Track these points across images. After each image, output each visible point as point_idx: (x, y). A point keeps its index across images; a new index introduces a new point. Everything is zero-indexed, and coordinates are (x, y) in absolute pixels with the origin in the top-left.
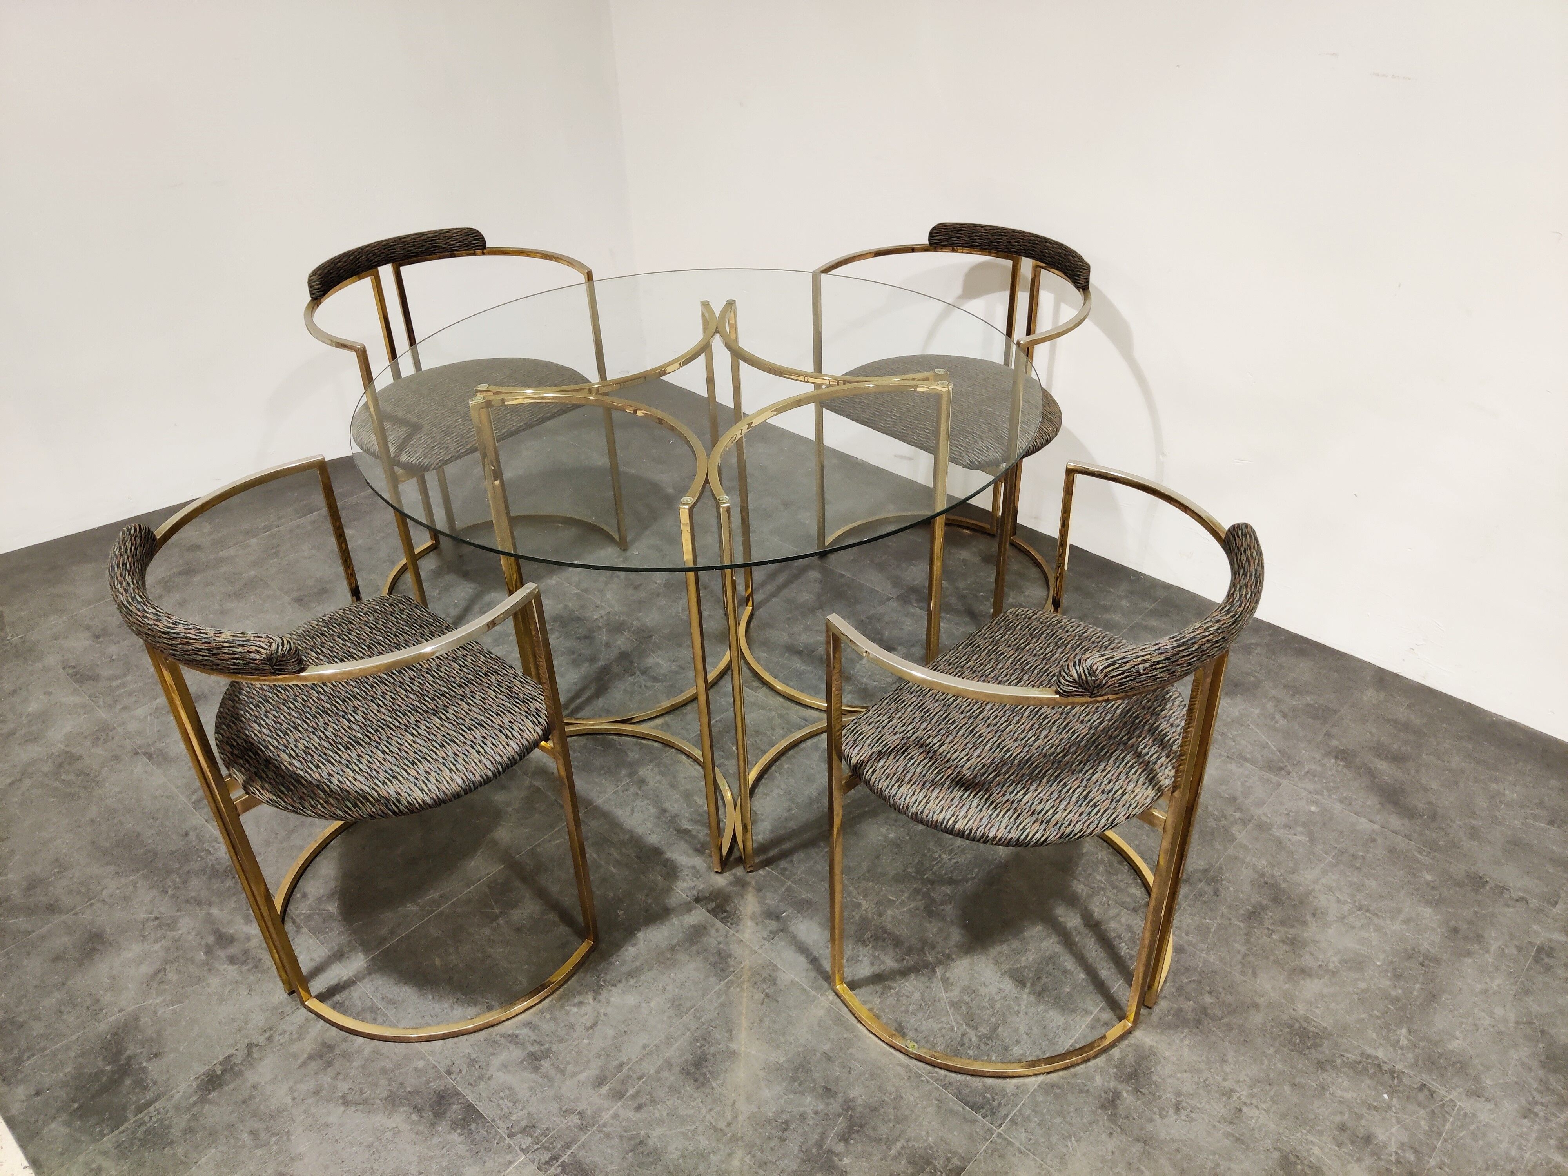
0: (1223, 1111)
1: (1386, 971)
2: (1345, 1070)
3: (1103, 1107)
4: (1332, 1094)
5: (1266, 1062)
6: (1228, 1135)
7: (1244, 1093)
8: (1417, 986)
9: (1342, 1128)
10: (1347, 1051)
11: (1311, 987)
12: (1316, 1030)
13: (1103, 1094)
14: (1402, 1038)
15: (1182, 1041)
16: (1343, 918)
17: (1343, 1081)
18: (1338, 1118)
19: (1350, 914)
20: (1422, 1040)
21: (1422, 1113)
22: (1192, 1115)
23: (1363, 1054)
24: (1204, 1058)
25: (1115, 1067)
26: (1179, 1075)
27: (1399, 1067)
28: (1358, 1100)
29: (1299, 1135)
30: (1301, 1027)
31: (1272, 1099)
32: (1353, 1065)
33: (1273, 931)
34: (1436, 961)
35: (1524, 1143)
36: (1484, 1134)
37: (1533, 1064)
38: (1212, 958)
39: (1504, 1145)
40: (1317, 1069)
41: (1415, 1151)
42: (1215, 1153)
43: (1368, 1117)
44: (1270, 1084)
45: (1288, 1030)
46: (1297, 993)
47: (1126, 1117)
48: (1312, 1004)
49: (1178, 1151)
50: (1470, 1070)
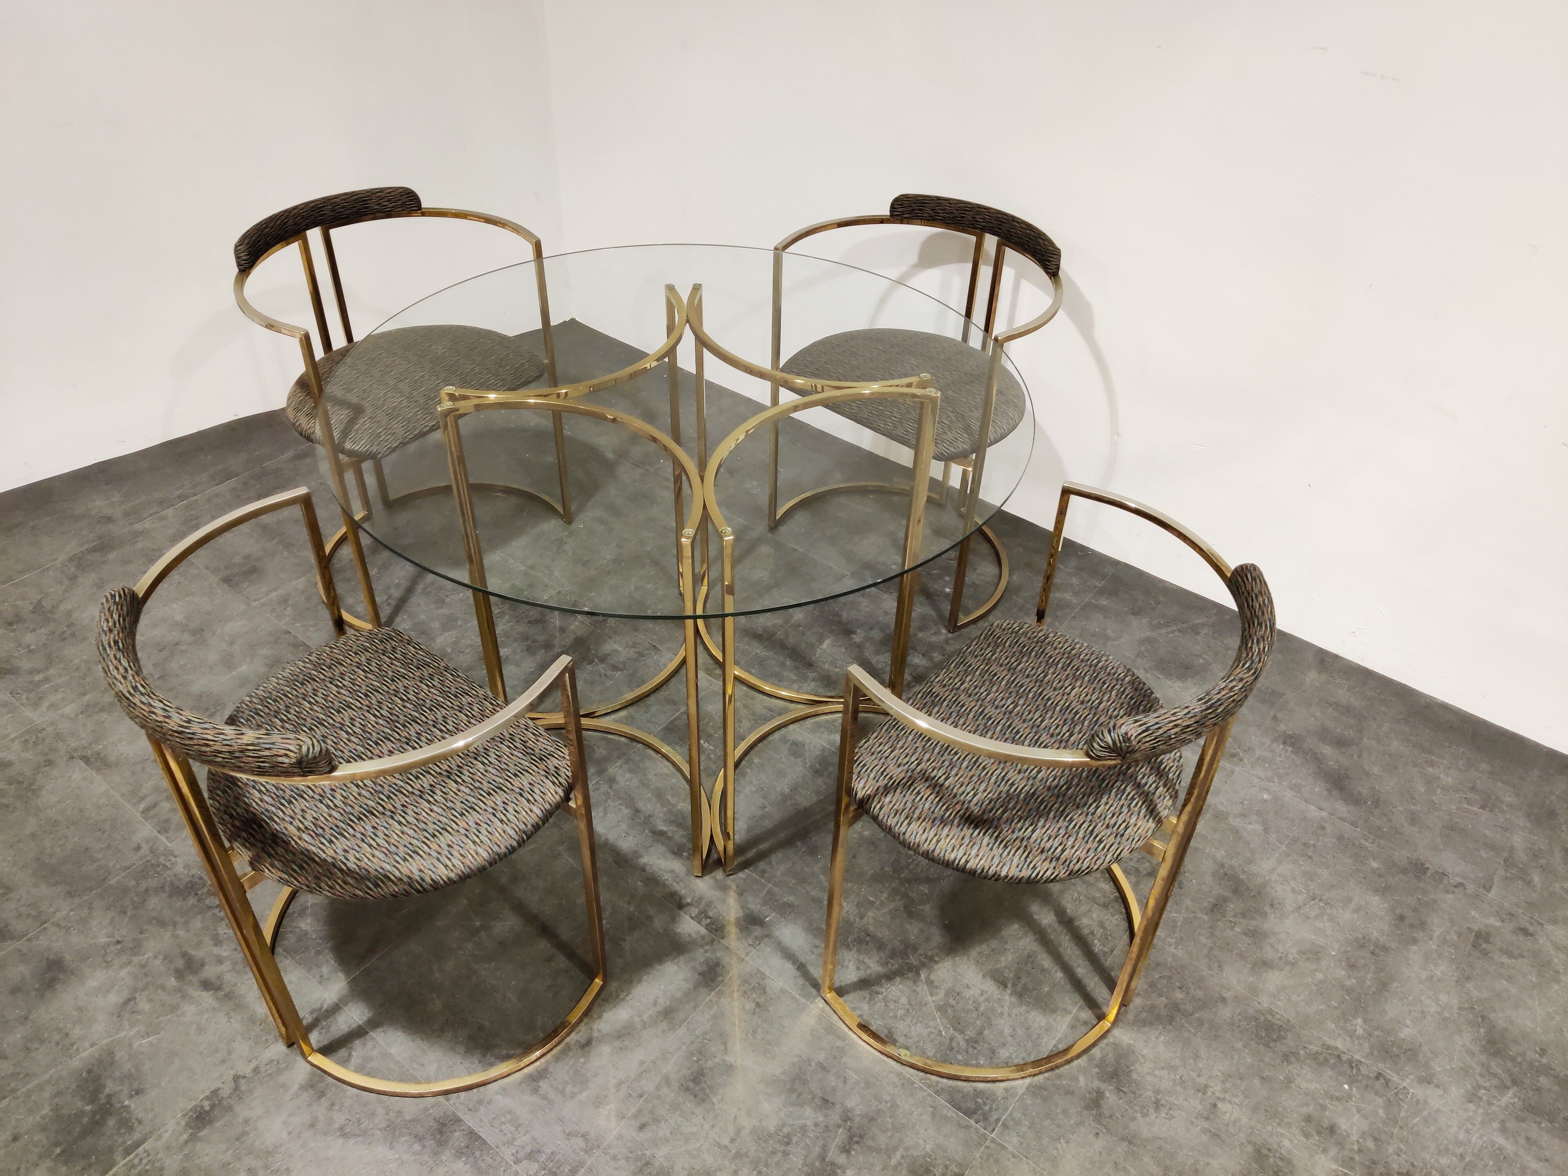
0: (1199, 1107)
1: (1341, 961)
2: (1308, 1062)
3: (1088, 1108)
4: (1298, 1086)
5: (1236, 1057)
6: (1205, 1131)
7: (1218, 1088)
8: (1370, 976)
9: (1308, 1119)
10: (1309, 1042)
11: (1273, 979)
12: (1280, 1023)
13: (1087, 1095)
14: (1358, 1028)
15: (1157, 1038)
16: (1299, 908)
17: (1307, 1072)
18: (1304, 1110)
19: (1305, 904)
20: (1376, 1029)
21: (1380, 1101)
22: (1171, 1112)
23: (1323, 1045)
24: (1178, 1054)
25: (1096, 1066)
26: (1157, 1072)
27: (1357, 1057)
28: (1321, 1091)
29: (1270, 1128)
30: (1266, 1020)
31: (1243, 1093)
32: (1315, 1056)
33: (1235, 924)
34: (1385, 949)
35: (1470, 1127)
36: (1435, 1120)
37: (1476, 1049)
38: (1180, 953)
39: (1454, 1130)
40: (1283, 1061)
41: (1375, 1140)
42: (1194, 1149)
43: (1331, 1107)
44: (1241, 1079)
45: (1254, 1023)
46: (1260, 986)
47: (1110, 1116)
48: (1275, 996)
49: (1160, 1148)
50: (1420, 1057)
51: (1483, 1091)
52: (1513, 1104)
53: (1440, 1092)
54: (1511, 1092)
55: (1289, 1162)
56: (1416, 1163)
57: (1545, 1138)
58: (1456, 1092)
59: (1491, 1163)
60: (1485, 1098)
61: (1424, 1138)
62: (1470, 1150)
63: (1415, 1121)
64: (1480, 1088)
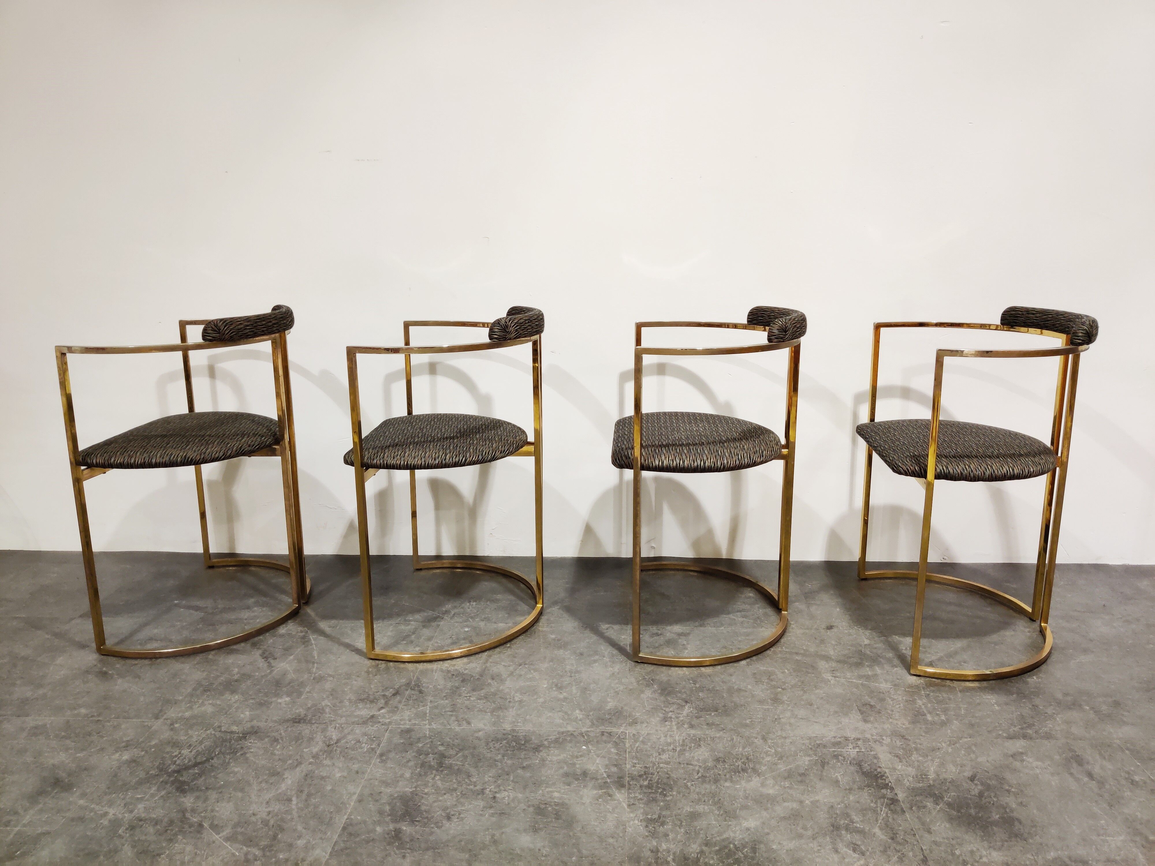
0: (482, 804)
1: (552, 688)
2: (552, 745)
3: (390, 843)
4: (551, 761)
5: (499, 764)
6: (492, 815)
7: (492, 787)
8: (574, 688)
9: (566, 775)
10: (549, 736)
11: (509, 714)
12: (524, 734)
13: (386, 836)
14: (578, 715)
15: (433, 779)
16: (512, 674)
17: (554, 751)
18: (561, 771)
19: (516, 670)
20: (590, 711)
21: (610, 745)
22: (462, 816)
23: (559, 733)
24: (454, 781)
25: (389, 815)
26: (441, 798)
27: (584, 730)
28: (569, 757)
29: (540, 792)
30: (513, 736)
31: (513, 781)
32: (556, 741)
33: (470, 696)
34: (577, 672)
35: (672, 733)
36: (649, 740)
37: (656, 696)
38: (434, 726)
39: (663, 739)
40: (535, 753)
41: (616, 765)
42: (488, 829)
43: (579, 762)
44: (508, 775)
45: (505, 741)
46: (501, 721)
47: (411, 840)
48: (514, 722)
49: (460, 841)
50: (625, 714)
51: (671, 714)
52: (691, 712)
53: (644, 725)
54: (686, 707)
55: (563, 804)
56: (647, 766)
57: (717, 720)
58: (655, 720)
59: (693, 745)
60: (673, 716)
61: (646, 751)
62: (678, 744)
63: (637, 745)
64: (668, 713)
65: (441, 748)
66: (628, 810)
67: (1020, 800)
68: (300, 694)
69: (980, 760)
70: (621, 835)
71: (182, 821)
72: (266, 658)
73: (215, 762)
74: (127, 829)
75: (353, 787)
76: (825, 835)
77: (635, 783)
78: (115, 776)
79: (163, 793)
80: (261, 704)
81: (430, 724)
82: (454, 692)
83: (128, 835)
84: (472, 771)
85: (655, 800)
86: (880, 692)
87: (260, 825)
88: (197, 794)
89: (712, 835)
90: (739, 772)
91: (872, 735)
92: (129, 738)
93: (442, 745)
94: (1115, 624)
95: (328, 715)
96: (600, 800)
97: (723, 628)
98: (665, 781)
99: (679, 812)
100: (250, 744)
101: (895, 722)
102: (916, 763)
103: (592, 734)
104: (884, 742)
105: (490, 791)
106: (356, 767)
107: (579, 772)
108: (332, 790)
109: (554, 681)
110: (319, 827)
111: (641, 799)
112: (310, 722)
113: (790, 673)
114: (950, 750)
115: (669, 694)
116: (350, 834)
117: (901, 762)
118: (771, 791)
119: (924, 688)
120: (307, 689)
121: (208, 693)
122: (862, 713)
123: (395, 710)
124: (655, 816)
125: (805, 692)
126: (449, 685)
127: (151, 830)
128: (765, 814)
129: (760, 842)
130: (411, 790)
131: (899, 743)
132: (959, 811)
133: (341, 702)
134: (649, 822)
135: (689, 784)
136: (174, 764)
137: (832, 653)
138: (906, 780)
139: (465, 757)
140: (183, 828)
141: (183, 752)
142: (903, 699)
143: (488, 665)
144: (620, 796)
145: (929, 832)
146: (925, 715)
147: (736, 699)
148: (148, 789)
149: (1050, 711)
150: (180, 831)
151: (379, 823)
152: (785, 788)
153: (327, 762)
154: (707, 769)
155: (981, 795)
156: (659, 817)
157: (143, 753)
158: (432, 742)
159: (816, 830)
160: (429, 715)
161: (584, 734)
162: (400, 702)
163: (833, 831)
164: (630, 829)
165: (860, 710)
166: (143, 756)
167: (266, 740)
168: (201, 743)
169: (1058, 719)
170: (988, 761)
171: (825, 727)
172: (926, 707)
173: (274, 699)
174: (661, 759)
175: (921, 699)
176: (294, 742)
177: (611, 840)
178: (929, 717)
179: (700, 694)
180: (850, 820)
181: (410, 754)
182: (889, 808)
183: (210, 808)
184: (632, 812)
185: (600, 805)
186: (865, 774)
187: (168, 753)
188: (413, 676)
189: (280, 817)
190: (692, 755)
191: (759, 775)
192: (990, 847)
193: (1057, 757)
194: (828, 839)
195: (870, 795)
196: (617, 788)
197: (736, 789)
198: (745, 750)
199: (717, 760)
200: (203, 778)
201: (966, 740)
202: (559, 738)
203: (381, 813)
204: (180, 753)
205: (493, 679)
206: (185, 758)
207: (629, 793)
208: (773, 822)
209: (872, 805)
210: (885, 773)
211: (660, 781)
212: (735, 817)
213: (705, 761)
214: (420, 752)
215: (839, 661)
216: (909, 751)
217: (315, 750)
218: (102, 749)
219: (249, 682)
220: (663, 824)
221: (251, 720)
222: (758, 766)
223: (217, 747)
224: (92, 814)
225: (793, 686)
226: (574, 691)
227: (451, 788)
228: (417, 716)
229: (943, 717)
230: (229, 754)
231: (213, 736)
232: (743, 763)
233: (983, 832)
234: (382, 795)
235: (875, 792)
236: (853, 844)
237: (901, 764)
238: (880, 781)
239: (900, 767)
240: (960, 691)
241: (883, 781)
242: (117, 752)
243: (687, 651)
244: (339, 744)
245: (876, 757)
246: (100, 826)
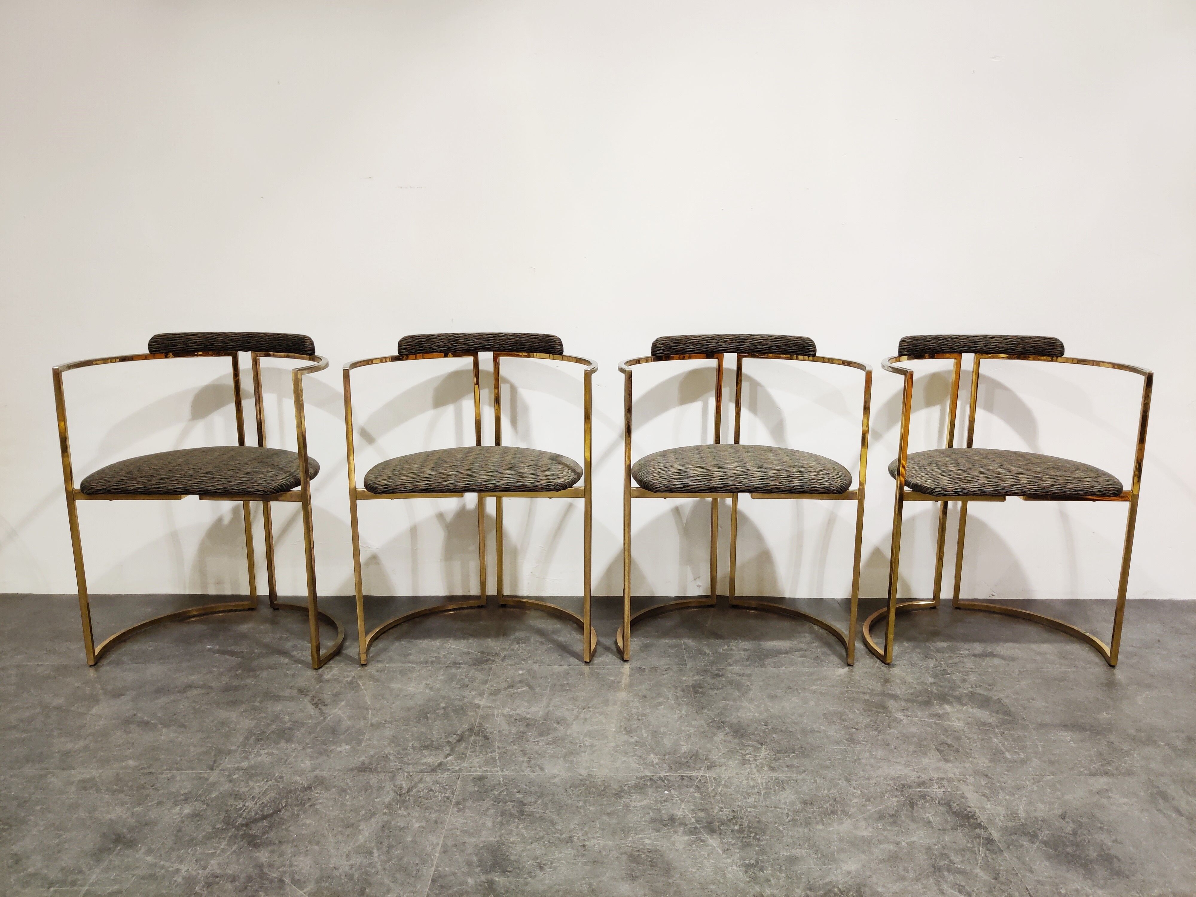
0: (573, 852)
1: (621, 732)
2: (633, 790)
3: (485, 895)
4: (635, 807)
5: (582, 811)
6: (585, 863)
7: (580, 834)
8: (643, 731)
9: (653, 821)
10: (628, 781)
11: (582, 759)
12: (601, 779)
13: (480, 888)
14: (654, 760)
15: (517, 827)
16: (576, 717)
17: (636, 797)
18: (647, 818)
19: (580, 713)
20: (665, 755)
21: (692, 790)
22: (554, 865)
23: (637, 778)
24: (539, 829)
25: (478, 866)
26: (529, 847)
27: (663, 774)
28: (652, 802)
29: (630, 839)
30: (590, 782)
31: (600, 829)
32: (636, 786)
33: (538, 741)
34: (643, 715)
35: (753, 776)
36: (732, 783)
37: (730, 738)
38: (507, 773)
39: (745, 782)
40: (616, 799)
41: (702, 810)
42: (584, 879)
43: (664, 807)
44: (593, 822)
45: (583, 788)
46: (576, 766)
47: (507, 892)
48: (588, 767)
49: (558, 891)
50: (701, 757)
51: (748, 756)
52: (768, 754)
53: (724, 768)
54: (763, 749)
55: (656, 851)
56: (735, 810)
57: (796, 762)
58: (733, 763)
59: (777, 788)
60: (751, 759)
61: (731, 795)
62: (761, 788)
63: (720, 789)
64: (745, 755)
65: (519, 796)
66: (724, 855)
67: (1114, 837)
68: (360, 742)
69: (1067, 797)
70: (722, 881)
71: (261, 877)
72: (316, 705)
73: (284, 814)
74: (203, 887)
75: (434, 837)
76: (927, 876)
77: (726, 828)
78: (179, 831)
79: (234, 848)
80: (320, 753)
81: (502, 771)
82: (521, 737)
83: (206, 892)
84: (555, 817)
85: (749, 845)
86: (954, 731)
87: (344, 879)
88: (272, 847)
89: (814, 879)
90: (829, 815)
91: (955, 774)
92: (186, 791)
93: (519, 792)
94: (1173, 659)
95: (393, 764)
96: (693, 846)
97: (783, 668)
98: (755, 825)
99: (776, 856)
100: (317, 795)
101: (976, 761)
102: (1004, 803)
103: (672, 779)
104: (968, 781)
105: (578, 839)
106: (433, 816)
107: (665, 817)
108: (414, 842)
109: (622, 724)
110: (408, 880)
111: (735, 844)
112: (376, 771)
113: (860, 713)
114: (1035, 788)
115: (742, 736)
116: (442, 887)
117: (989, 801)
118: (865, 834)
119: (997, 726)
120: (367, 736)
121: (262, 742)
122: (940, 752)
123: (462, 757)
124: (753, 862)
125: (879, 732)
126: (514, 730)
127: (229, 886)
128: (863, 856)
129: (865, 886)
130: (496, 840)
131: (983, 783)
132: (1056, 850)
133: (405, 749)
134: (748, 866)
135: (781, 828)
136: (241, 817)
137: (898, 692)
138: (997, 820)
139: (546, 805)
140: (263, 884)
141: (247, 804)
142: (979, 738)
143: (550, 709)
144: (713, 841)
145: (1031, 871)
146: (1003, 753)
147: (811, 740)
148: (218, 843)
149: (1126, 747)
150: (261, 887)
151: (469, 874)
152: (878, 829)
153: (402, 812)
154: (796, 812)
155: (1075, 833)
156: (757, 862)
157: (205, 806)
158: (507, 789)
159: (918, 872)
160: (500, 761)
161: (664, 779)
162: (466, 748)
163: (934, 872)
164: (730, 875)
165: (938, 750)
166: (206, 809)
167: (334, 790)
168: (265, 794)
169: (1135, 755)
170: (1074, 798)
171: (906, 767)
172: (1003, 745)
173: (333, 748)
174: (746, 802)
175: (996, 736)
176: (363, 792)
177: (712, 887)
178: (1008, 755)
179: (774, 736)
180: (950, 860)
181: (487, 803)
182: (987, 848)
183: (288, 863)
184: (729, 857)
185: (694, 851)
186: (956, 814)
187: (231, 806)
188: (475, 722)
189: (363, 870)
190: (778, 798)
191: (850, 817)
192: (1094, 885)
193: (1142, 793)
194: (931, 881)
195: (965, 835)
196: (708, 833)
197: (829, 832)
198: (831, 792)
199: (805, 803)
200: (274, 831)
201: (1049, 777)
202: (639, 782)
203: (469, 864)
204: (244, 806)
205: (558, 723)
206: (251, 811)
207: (721, 839)
208: (873, 865)
209: (969, 845)
210: (976, 812)
211: (750, 825)
212: (835, 860)
213: (792, 804)
214: (497, 800)
215: (907, 701)
216: (995, 790)
217: (387, 800)
218: (160, 803)
219: (303, 730)
220: (762, 869)
221: (314, 770)
222: (846, 809)
223: (283, 798)
224: (163, 871)
225: (866, 727)
226: (645, 735)
227: (538, 837)
228: (487, 762)
229: (1022, 756)
230: (296, 805)
231: (276, 787)
232: (831, 805)
233: (1084, 870)
234: (466, 845)
235: (969, 832)
236: (958, 885)
237: (989, 803)
238: (972, 821)
239: (989, 806)
240: (1034, 729)
241: (975, 821)
242: (176, 805)
243: (752, 692)
244: (411, 793)
245: (963, 796)
246: (174, 884)
